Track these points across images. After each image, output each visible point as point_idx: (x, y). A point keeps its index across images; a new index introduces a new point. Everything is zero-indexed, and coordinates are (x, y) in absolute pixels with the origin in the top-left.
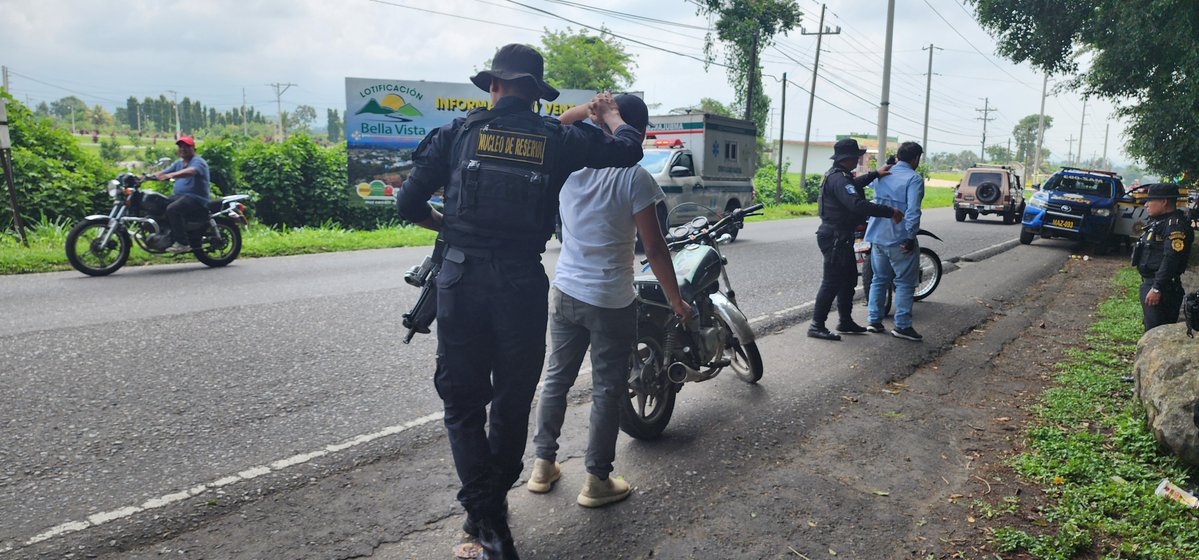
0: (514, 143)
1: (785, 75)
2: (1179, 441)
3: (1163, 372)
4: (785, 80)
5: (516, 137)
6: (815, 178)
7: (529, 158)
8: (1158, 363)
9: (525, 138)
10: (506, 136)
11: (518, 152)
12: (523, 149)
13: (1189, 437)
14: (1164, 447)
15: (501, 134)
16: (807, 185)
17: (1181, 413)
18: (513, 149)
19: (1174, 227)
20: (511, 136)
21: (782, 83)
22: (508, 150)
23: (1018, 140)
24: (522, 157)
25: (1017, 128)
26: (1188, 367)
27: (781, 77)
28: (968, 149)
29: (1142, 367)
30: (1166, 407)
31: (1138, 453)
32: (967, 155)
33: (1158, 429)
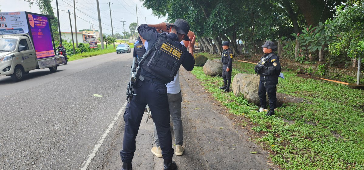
0: (173, 50)
1: (69, 10)
2: (254, 99)
3: (247, 85)
4: (69, 12)
5: (174, 48)
6: (80, 44)
7: (176, 57)
8: (245, 83)
9: (176, 50)
10: (171, 47)
11: (173, 53)
12: (175, 53)
13: (256, 98)
14: (249, 102)
15: (170, 46)
16: (78, 47)
17: (253, 93)
18: (172, 52)
19: (230, 53)
20: (172, 47)
21: (68, 13)
22: (170, 52)
23: (130, 30)
24: (174, 55)
25: (130, 26)
26: (251, 83)
27: (68, 11)
28: (118, 33)
29: (240, 85)
30: (250, 92)
31: (244, 104)
32: (118, 35)
33: (249, 98)
